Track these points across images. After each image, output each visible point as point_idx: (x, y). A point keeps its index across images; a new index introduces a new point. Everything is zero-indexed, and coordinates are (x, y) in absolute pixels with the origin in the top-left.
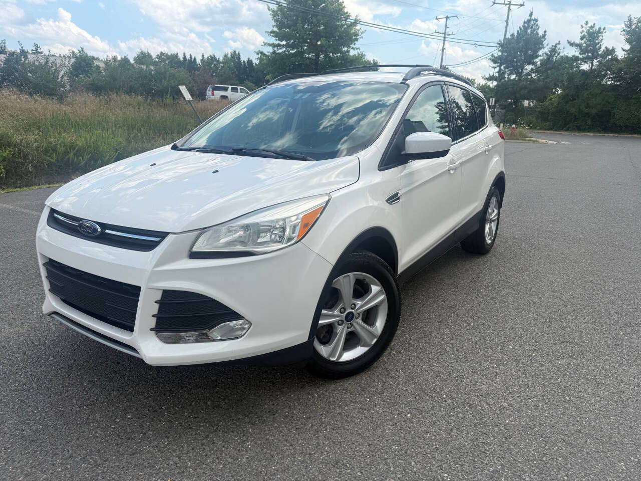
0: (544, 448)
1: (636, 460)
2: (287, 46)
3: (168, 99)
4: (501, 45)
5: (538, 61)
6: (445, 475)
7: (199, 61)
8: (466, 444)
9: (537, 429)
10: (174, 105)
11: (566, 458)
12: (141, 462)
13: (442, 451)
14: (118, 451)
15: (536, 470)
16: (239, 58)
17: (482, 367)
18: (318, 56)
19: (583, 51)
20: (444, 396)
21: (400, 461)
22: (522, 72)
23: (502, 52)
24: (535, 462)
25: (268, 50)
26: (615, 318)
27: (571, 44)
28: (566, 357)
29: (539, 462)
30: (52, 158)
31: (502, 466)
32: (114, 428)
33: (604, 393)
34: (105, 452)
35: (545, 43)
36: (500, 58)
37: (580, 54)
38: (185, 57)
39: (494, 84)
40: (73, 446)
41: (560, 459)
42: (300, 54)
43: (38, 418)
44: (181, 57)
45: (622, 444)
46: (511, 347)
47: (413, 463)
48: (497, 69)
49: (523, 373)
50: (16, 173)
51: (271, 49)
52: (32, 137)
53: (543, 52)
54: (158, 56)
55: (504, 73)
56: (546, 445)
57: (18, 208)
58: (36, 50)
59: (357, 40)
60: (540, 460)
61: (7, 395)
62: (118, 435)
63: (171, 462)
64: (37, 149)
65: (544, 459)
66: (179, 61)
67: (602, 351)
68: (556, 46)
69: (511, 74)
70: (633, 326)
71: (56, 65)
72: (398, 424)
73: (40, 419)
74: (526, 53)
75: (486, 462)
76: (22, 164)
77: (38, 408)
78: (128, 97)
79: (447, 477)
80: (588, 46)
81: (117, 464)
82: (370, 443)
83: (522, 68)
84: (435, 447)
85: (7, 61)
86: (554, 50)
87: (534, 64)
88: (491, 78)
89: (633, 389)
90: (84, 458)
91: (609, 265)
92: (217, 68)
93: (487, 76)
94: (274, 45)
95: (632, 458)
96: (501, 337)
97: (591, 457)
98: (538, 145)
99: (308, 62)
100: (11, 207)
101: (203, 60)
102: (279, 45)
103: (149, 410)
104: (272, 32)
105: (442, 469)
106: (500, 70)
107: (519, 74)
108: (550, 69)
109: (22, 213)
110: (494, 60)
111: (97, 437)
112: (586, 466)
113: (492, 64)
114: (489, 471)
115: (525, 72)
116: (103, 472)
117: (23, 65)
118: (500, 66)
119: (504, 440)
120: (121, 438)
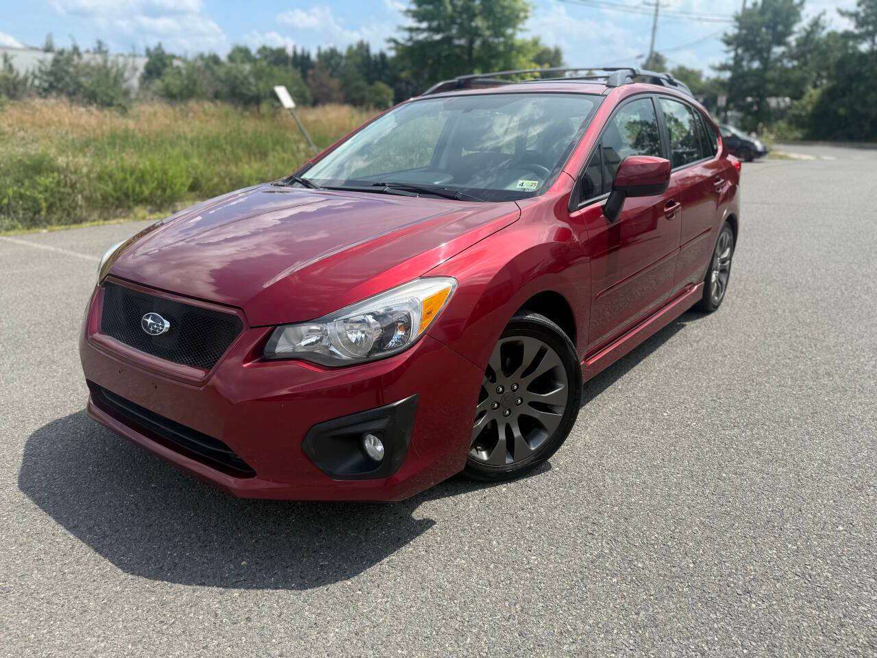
0: (673, 531)
1: (795, 547)
2: (429, 29)
3: (265, 107)
4: (738, 19)
5: (792, 40)
6: (533, 557)
7: (314, 57)
8: (571, 523)
9: (670, 510)
10: (274, 116)
11: (699, 543)
12: (157, 533)
13: (537, 531)
14: (133, 522)
15: (655, 556)
16: (368, 50)
17: (619, 437)
18: (471, 42)
19: (861, 23)
20: (557, 469)
21: (479, 540)
22: (768, 57)
23: (740, 28)
24: (656, 547)
25: (402, 37)
26: (825, 381)
27: (842, 13)
28: (738, 427)
29: (662, 546)
30: (108, 186)
31: (611, 549)
32: (133, 498)
33: (776, 470)
34: (117, 522)
35: (803, 13)
36: (736, 37)
37: (856, 27)
38: (295, 53)
39: (727, 75)
40: (79, 515)
41: (691, 544)
42: (448, 40)
43: (44, 485)
44: (290, 52)
45: (781, 529)
46: (665, 414)
47: (495, 542)
48: (732, 54)
49: (672, 445)
50: (61, 206)
51: (406, 35)
52: (81, 160)
53: (800, 27)
54: (259, 52)
55: (742, 59)
56: (676, 528)
57: (60, 250)
58: (100, 48)
59: (526, 17)
60: (664, 545)
61: (13, 460)
62: (136, 505)
63: (193, 535)
64: (88, 175)
65: (669, 544)
66: (287, 57)
67: (791, 420)
68: (819, 18)
69: (752, 59)
70: (846, 391)
71: (117, 64)
72: (487, 498)
73: (46, 486)
74: (774, 28)
75: (591, 544)
76: (69, 194)
77: (46, 475)
78: (211, 105)
79: (535, 560)
80: (867, 16)
81: (129, 536)
82: (446, 519)
83: (769, 50)
84: (528, 525)
85: (56, 62)
86: (816, 24)
87: (786, 44)
88: (723, 68)
89: (820, 466)
90: (91, 528)
91: (837, 314)
92: (338, 64)
93: (717, 64)
94: (411, 30)
95: (790, 546)
96: (654, 403)
97: (734, 543)
98: (786, 162)
99: (458, 51)
100: (52, 249)
101: (319, 55)
102: (418, 29)
103: (178, 479)
104: (408, 11)
105: (530, 551)
106: (737, 55)
107: (765, 62)
108: (810, 51)
109: (64, 256)
110: (728, 42)
111: (110, 507)
112: (723, 553)
113: (724, 47)
114: (591, 554)
115: (773, 57)
116: (111, 544)
117: (75, 66)
118: (736, 50)
119: (622, 520)
120: (138, 509)
